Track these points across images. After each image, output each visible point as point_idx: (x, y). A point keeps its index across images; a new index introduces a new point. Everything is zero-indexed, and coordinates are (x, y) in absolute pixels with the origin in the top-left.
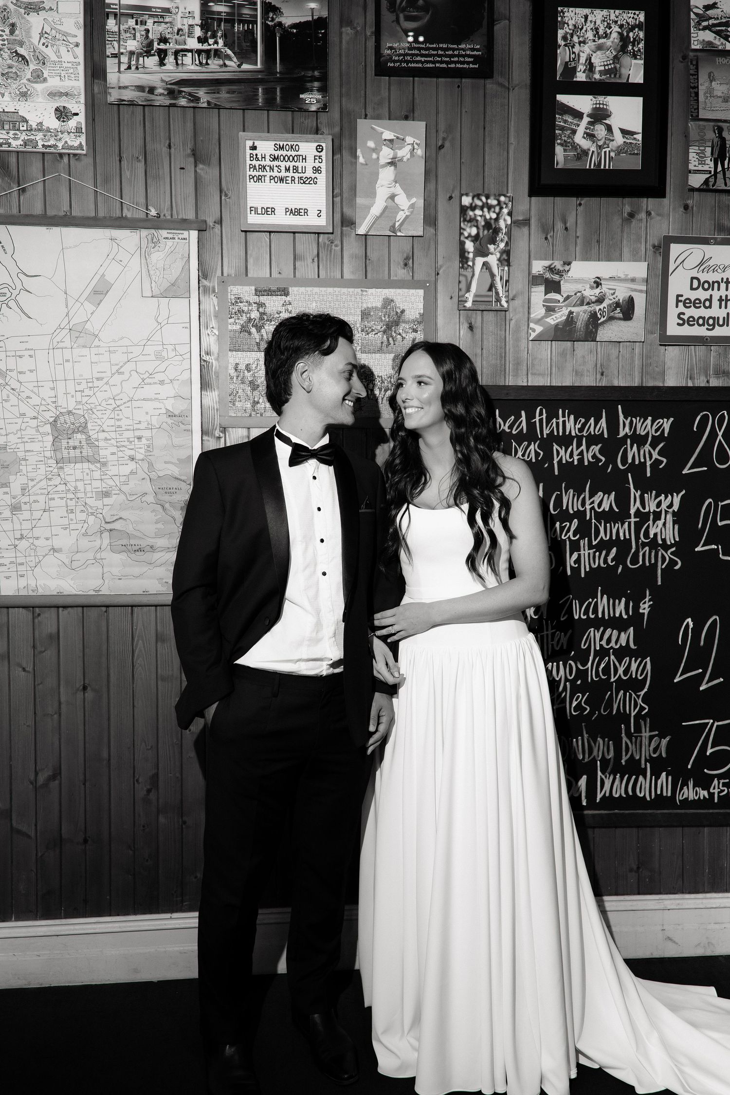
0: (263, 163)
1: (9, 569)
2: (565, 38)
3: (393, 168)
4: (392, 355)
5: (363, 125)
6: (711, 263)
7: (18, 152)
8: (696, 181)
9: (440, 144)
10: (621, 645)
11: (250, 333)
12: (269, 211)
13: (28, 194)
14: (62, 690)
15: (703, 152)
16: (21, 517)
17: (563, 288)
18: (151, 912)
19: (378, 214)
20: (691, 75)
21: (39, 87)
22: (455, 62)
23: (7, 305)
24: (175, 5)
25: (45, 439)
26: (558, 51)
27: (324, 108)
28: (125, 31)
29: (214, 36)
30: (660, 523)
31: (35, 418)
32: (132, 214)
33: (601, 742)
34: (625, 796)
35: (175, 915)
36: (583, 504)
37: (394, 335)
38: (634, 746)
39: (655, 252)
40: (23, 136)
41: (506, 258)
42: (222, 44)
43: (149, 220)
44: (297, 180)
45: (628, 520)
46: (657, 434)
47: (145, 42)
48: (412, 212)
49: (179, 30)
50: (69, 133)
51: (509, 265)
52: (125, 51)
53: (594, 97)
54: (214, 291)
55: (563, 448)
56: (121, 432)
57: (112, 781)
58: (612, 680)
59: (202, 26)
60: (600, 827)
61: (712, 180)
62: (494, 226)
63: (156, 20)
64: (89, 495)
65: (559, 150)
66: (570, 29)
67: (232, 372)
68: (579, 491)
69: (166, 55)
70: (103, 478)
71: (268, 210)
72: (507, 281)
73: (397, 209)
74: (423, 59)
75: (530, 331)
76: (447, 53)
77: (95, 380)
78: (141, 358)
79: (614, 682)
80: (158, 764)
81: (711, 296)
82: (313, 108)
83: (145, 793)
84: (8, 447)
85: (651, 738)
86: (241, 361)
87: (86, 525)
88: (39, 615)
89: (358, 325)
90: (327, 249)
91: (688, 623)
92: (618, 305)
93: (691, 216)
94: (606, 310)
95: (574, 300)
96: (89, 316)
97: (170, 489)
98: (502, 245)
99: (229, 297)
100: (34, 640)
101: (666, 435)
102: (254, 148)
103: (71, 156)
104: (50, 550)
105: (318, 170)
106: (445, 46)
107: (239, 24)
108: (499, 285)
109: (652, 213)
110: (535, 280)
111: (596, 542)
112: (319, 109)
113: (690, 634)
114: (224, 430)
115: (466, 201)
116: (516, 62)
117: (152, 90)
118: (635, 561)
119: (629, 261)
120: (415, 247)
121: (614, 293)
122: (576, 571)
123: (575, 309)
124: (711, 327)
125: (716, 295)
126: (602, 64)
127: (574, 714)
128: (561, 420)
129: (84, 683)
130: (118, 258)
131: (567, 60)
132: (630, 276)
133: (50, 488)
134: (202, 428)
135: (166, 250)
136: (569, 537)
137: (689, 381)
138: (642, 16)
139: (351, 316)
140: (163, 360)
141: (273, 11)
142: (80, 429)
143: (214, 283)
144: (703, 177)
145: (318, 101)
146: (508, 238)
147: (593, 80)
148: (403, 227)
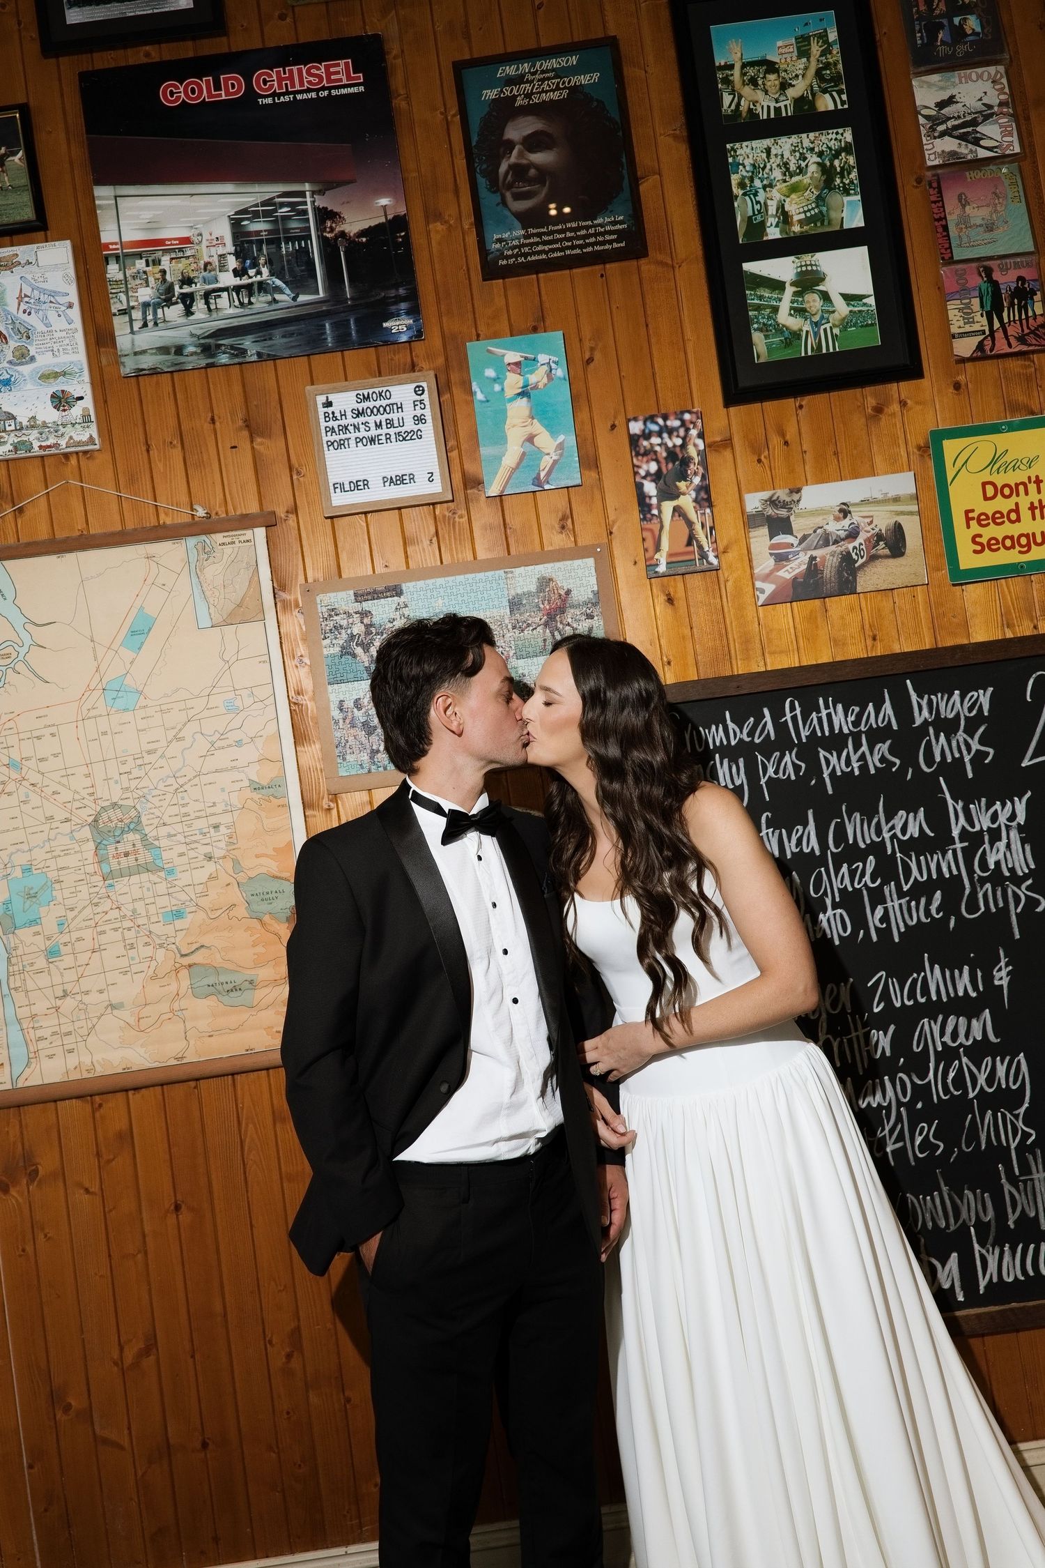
0: (344, 422)
1: (51, 1043)
2: (742, 185)
3: (525, 399)
5: (475, 350)
6: (1008, 458)
7: (7, 461)
8: (965, 347)
9: (587, 357)
10: (975, 1039)
11: (354, 656)
12: (357, 485)
13: (28, 513)
14: (145, 1215)
15: (968, 306)
16: (62, 965)
17: (796, 524)
18: (315, 1548)
19: (513, 465)
20: (933, 202)
21: (26, 369)
22: (592, 244)
23: (14, 669)
24: (197, 232)
25: (84, 847)
26: (736, 204)
27: (419, 335)
28: (134, 278)
29: (255, 264)
30: (1002, 845)
31: (67, 820)
32: (173, 518)
33: (971, 1196)
34: (1023, 1278)
35: (353, 1549)
36: (879, 832)
37: (561, 626)
38: (1023, 1196)
39: (922, 456)
40: (12, 439)
41: (705, 497)
42: (268, 274)
43: (196, 523)
44: (393, 437)
45: (951, 847)
46: (972, 715)
47: (163, 288)
48: (561, 455)
49: (206, 265)
50: (73, 425)
51: (711, 506)
52: (136, 303)
53: (797, 258)
54: (297, 606)
55: (835, 754)
56: (191, 822)
57: (233, 1347)
58: (971, 1095)
59: (237, 254)
60: (992, 1334)
61: (988, 343)
62: (680, 456)
63: (173, 255)
64: (154, 919)
65: (758, 338)
66: (747, 172)
67: (336, 714)
68: (869, 814)
69: (193, 300)
70: (171, 890)
71: (359, 483)
72: (712, 528)
73: (540, 453)
74: (546, 248)
75: (758, 593)
76: (578, 233)
77: (145, 754)
78: (206, 713)
79: (975, 1097)
80: (298, 1312)
81: (1017, 504)
82: (404, 338)
83: (284, 1360)
84: (34, 868)
86: (347, 696)
87: (154, 964)
88: (100, 1105)
89: (507, 622)
90: (449, 524)
92: (879, 537)
93: (967, 398)
94: (863, 547)
95: (814, 539)
96: (128, 666)
97: (268, 893)
98: (697, 480)
99: (320, 611)
100: (97, 1144)
101: (986, 714)
102: (328, 404)
103: (80, 454)
104: (106, 1008)
105: (421, 420)
107: (286, 243)
108: (701, 535)
109: (909, 401)
110: (751, 521)
111: (909, 886)
112: (411, 337)
114: (335, 797)
115: (636, 427)
116: (677, 231)
117: (179, 350)
118: (972, 907)
119: (886, 473)
120: (573, 500)
121: (872, 522)
122: (885, 933)
123: (815, 553)
124: (1026, 549)
125: (1024, 502)
126: (801, 210)
127: (920, 1156)
128: (824, 713)
129: (176, 1202)
130: (160, 581)
131: (750, 213)
132: (892, 494)
133: (97, 917)
134: (303, 799)
135: (224, 560)
136: (866, 884)
137: (1006, 629)
138: (848, 136)
139: (495, 610)
140: (238, 711)
141: (330, 218)
142: (132, 826)
143: (295, 594)
144: (974, 341)
145: (409, 328)
146: (704, 469)
147: (792, 235)
148: (553, 476)
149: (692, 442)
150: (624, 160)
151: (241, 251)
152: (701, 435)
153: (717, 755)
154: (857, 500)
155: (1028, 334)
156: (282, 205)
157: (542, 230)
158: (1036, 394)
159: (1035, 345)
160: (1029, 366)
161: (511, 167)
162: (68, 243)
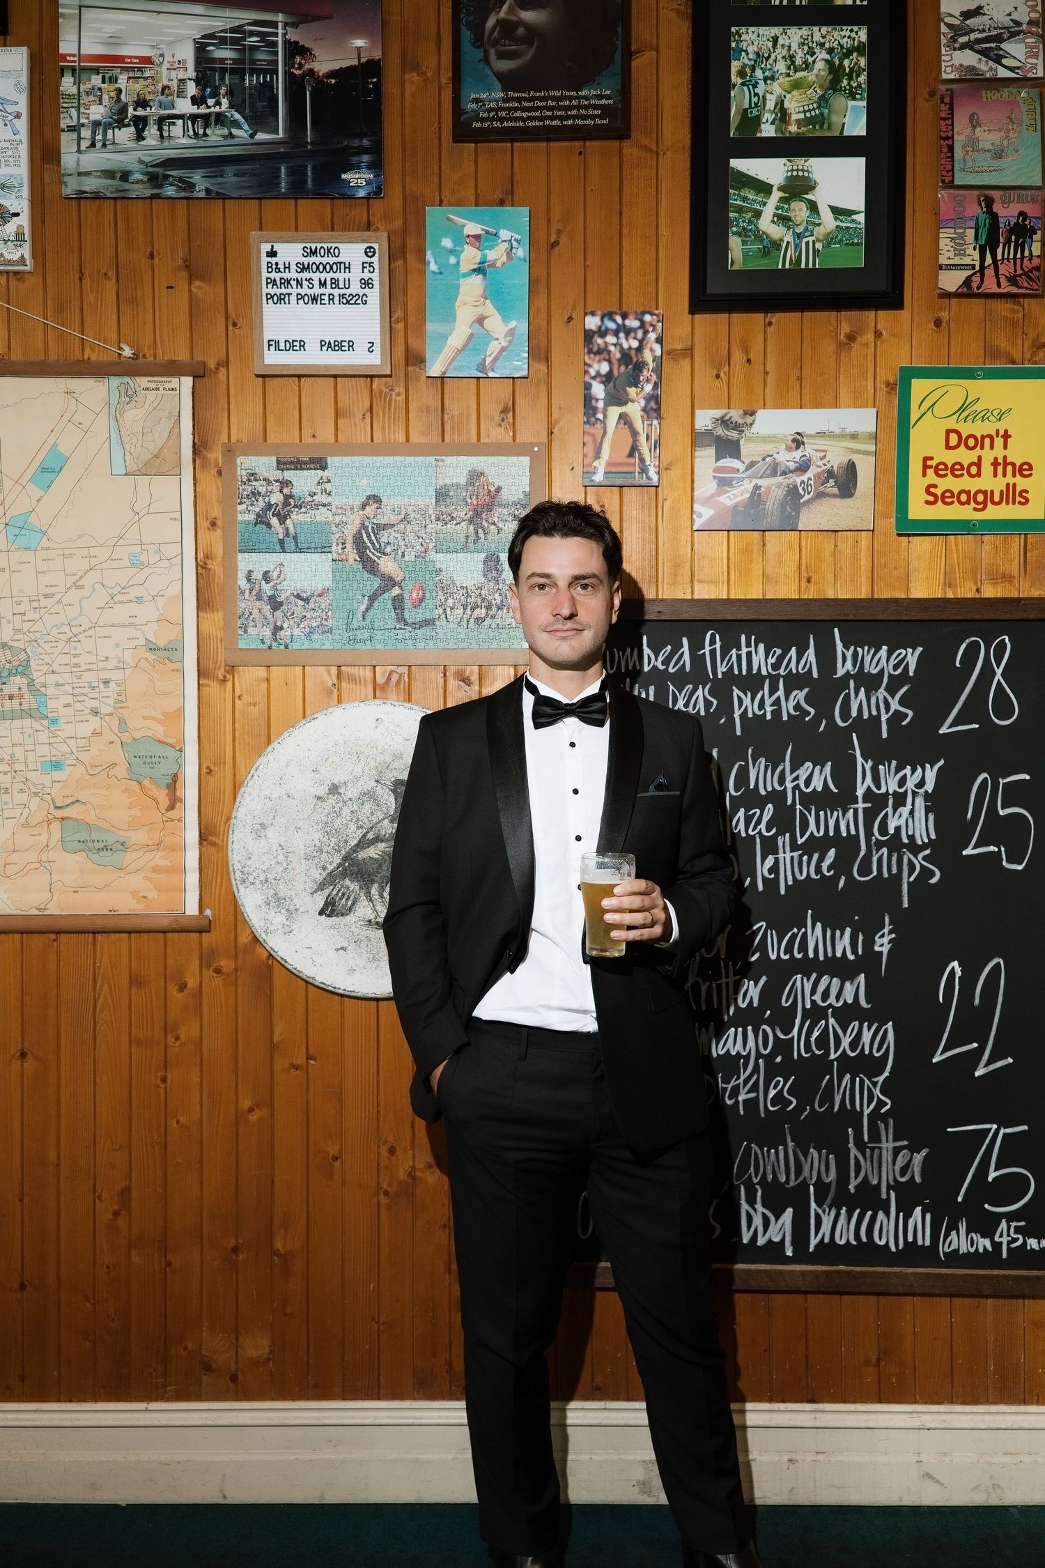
0: (286, 275)
2: (742, 73)
3: (480, 276)
4: (482, 556)
5: (434, 215)
6: (978, 407)
8: (951, 281)
9: (553, 240)
10: (845, 1001)
12: (296, 345)
15: (962, 236)
17: (745, 448)
18: (118, 1400)
19: (459, 347)
20: (941, 119)
22: (574, 117)
24: (159, 52)
26: (732, 94)
27: (377, 192)
28: (88, 93)
29: (215, 94)
30: (905, 811)
32: (98, 355)
33: (816, 1155)
34: (855, 1243)
35: (154, 1406)
36: (782, 780)
37: (486, 525)
38: (868, 1163)
39: (889, 393)
41: (655, 407)
42: (227, 106)
43: (122, 363)
44: (336, 299)
45: (853, 806)
46: (897, 673)
47: (116, 108)
48: (510, 342)
49: (164, 88)
50: (5, 242)
51: (659, 417)
52: (87, 121)
53: (790, 161)
54: (216, 466)
55: (749, 694)
56: (80, 674)
57: (62, 1198)
58: (832, 1056)
59: (198, 81)
60: (815, 1293)
61: (976, 279)
62: (635, 360)
63: (131, 75)
64: (32, 766)
65: (735, 243)
66: (750, 60)
67: (242, 583)
68: (775, 760)
69: (145, 125)
70: (52, 740)
72: (657, 442)
73: (488, 337)
74: (525, 115)
75: (695, 517)
76: (561, 103)
77: (41, 597)
78: (110, 564)
79: (835, 1060)
80: (130, 1172)
81: (980, 458)
82: (362, 193)
83: (111, 1217)
85: (897, 1151)
87: (27, 811)
89: (431, 512)
90: (385, 400)
91: (953, 971)
92: (830, 474)
93: (947, 336)
94: (812, 482)
95: (761, 467)
96: (34, 503)
97: (151, 757)
98: (648, 388)
99: (239, 473)
101: (911, 674)
102: (273, 254)
103: (11, 274)
105: (369, 284)
106: (558, 93)
107: (251, 75)
108: (644, 447)
109: (885, 333)
110: (697, 439)
111: (804, 840)
112: (369, 194)
113: (957, 987)
114: (231, 669)
115: (592, 322)
116: (667, 114)
117: (125, 176)
118: (865, 868)
119: (849, 407)
120: (517, 393)
121: (824, 457)
122: (772, 884)
123: (760, 482)
124: (981, 506)
125: (988, 456)
126: (801, 109)
127: (772, 1109)
128: (744, 651)
129: (23, 1048)
130: (76, 419)
131: (746, 105)
132: (850, 430)
134: (198, 666)
135: (146, 406)
136: (760, 832)
137: (948, 589)
138: (863, 35)
139: (420, 499)
140: (142, 566)
141: (299, 54)
142: (20, 669)
143: (216, 454)
144: (963, 275)
145: (368, 183)
146: (657, 376)
147: (788, 135)
148: (498, 364)
149: (649, 346)
150: (620, 30)
151: (202, 79)
152: (659, 340)
153: (628, 680)
154: (813, 432)
155: (1020, 275)
156: (252, 34)
157: (523, 95)
158: (1020, 342)
159: (1026, 288)
160: (1018, 311)
161: (498, 21)
162: (25, 49)
